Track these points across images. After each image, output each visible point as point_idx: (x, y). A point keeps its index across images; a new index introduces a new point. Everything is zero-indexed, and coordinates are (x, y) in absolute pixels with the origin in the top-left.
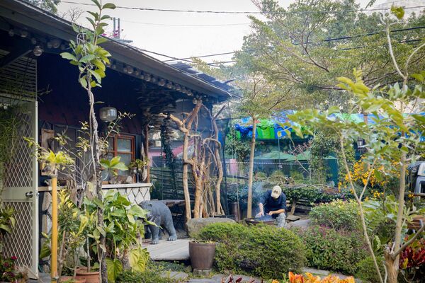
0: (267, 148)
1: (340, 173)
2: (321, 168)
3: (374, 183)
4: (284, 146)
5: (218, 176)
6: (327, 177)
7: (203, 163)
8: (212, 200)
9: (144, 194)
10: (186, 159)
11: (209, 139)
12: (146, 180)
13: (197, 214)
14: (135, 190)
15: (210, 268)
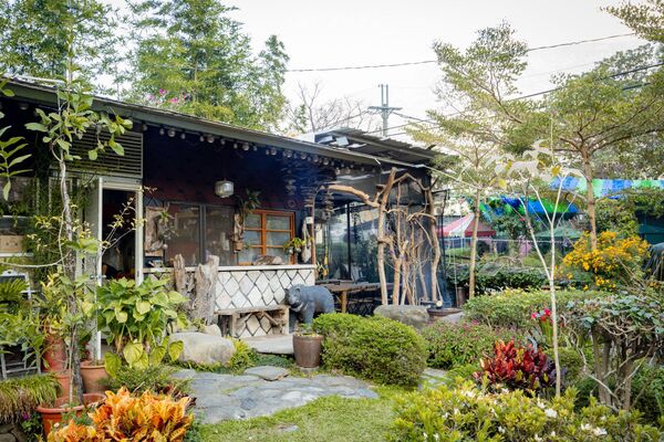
3: (598, 268)
5: (434, 256)
7: (407, 242)
8: (424, 284)
9: (306, 277)
10: (381, 238)
11: (417, 214)
12: (310, 262)
13: (396, 300)
14: (290, 273)
15: (315, 365)
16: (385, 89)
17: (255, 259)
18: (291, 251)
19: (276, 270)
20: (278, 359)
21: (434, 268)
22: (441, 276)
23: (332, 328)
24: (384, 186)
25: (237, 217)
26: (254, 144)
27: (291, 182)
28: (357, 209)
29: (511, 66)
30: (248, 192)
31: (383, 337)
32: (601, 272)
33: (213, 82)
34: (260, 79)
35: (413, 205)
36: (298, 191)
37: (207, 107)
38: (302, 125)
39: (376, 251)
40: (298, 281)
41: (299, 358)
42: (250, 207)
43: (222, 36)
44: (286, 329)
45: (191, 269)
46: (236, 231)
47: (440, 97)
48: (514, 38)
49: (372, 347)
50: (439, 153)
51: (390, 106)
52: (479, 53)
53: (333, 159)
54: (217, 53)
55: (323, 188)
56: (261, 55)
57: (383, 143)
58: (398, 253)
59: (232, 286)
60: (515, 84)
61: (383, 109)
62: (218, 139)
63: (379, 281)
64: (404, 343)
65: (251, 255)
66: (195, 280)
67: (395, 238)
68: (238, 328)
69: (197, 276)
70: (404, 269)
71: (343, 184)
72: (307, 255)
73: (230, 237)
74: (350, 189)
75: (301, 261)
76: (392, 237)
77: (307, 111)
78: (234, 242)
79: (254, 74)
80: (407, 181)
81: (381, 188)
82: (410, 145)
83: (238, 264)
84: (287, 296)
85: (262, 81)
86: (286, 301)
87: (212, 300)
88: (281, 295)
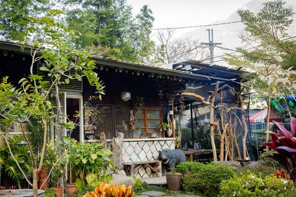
5: (244, 132)
7: (227, 124)
8: (238, 149)
9: (170, 145)
10: (212, 122)
11: (233, 108)
12: (172, 136)
13: (222, 158)
14: (161, 142)
15: (179, 190)
16: (211, 32)
17: (142, 135)
18: (161, 130)
19: (153, 141)
20: (158, 188)
21: (244, 140)
22: (248, 145)
23: (187, 169)
24: (213, 92)
25: (131, 112)
26: (142, 72)
27: (161, 91)
28: (197, 106)
29: (283, 22)
30: (137, 98)
31: (215, 173)
33: (111, 34)
34: (137, 31)
35: (230, 102)
36: (165, 96)
37: (107, 50)
38: (162, 57)
39: (209, 131)
40: (165, 147)
41: (170, 186)
42: (138, 106)
43: (115, 7)
44: (160, 174)
45: (109, 140)
46: (131, 119)
47: (243, 40)
48: (285, 6)
49: (209, 178)
50: (244, 72)
51: (214, 42)
52: (264, 15)
53: (184, 78)
54: (112, 17)
55: (178, 94)
56: (138, 17)
57: (211, 67)
58: (222, 131)
59: (130, 150)
60: (286, 32)
61: (210, 45)
62: (124, 70)
63: (211, 148)
64: (227, 176)
65: (140, 133)
66: (111, 146)
67: (220, 122)
68: (134, 173)
69: (113, 144)
70: (226, 140)
71: (189, 92)
72: (170, 132)
73: (128, 123)
74: (193, 94)
75: (167, 136)
76: (218, 122)
77: (165, 48)
78: (130, 125)
79: (133, 29)
80: (226, 89)
81: (211, 94)
82: (227, 68)
83: (133, 138)
84: (160, 155)
85: (138, 32)
86: (160, 158)
87: (121, 156)
88: (156, 155)
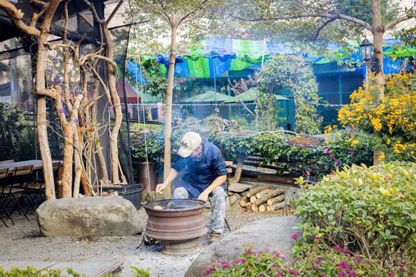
0: (201, 88)
1: (298, 116)
2: (271, 109)
3: (394, 126)
4: (221, 87)
5: (114, 120)
6: (279, 121)
10: (42, 88)
11: (92, 56)
13: (67, 187)
21: (114, 136)
24: (46, 5)
32: (399, 132)
